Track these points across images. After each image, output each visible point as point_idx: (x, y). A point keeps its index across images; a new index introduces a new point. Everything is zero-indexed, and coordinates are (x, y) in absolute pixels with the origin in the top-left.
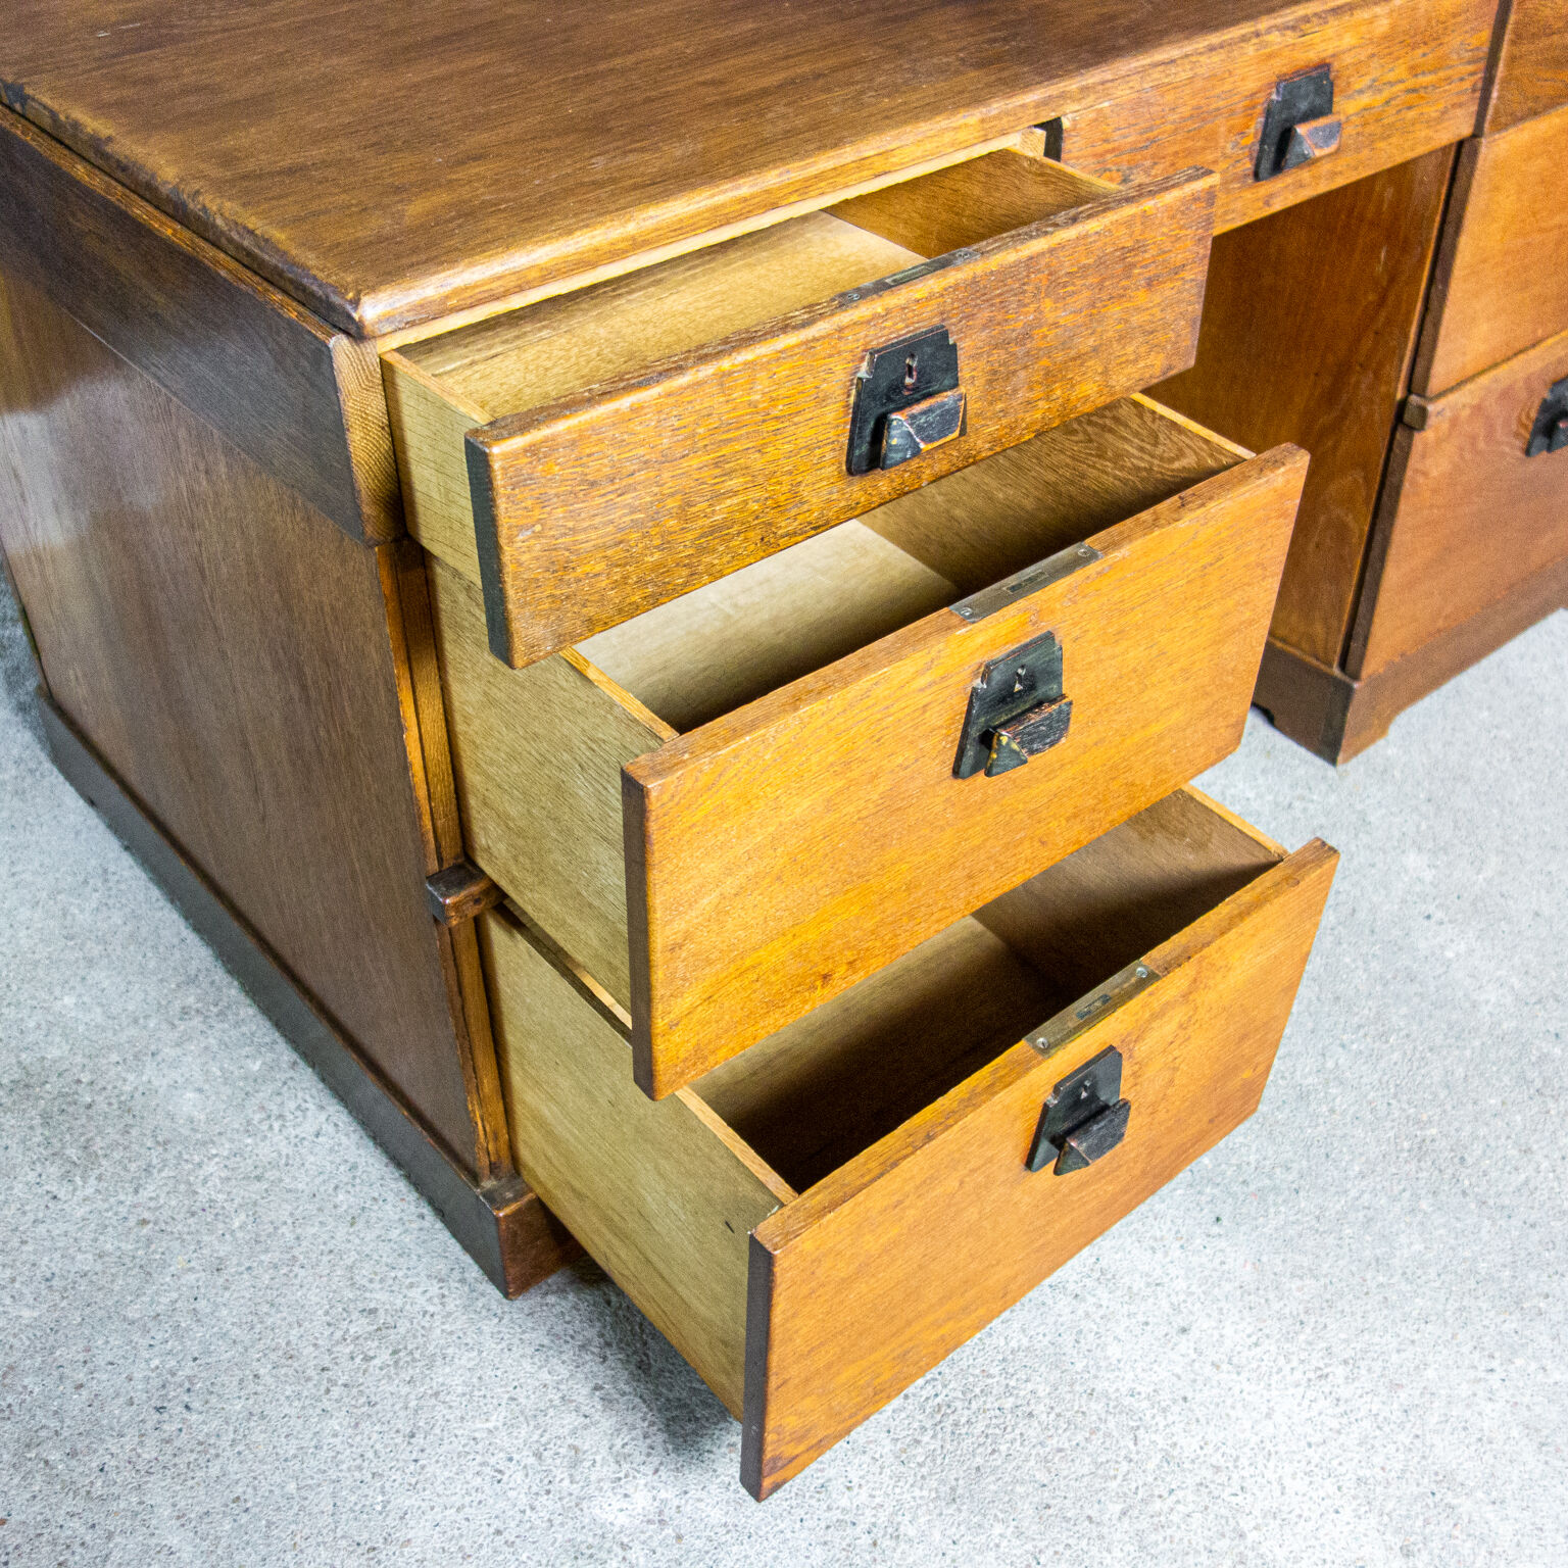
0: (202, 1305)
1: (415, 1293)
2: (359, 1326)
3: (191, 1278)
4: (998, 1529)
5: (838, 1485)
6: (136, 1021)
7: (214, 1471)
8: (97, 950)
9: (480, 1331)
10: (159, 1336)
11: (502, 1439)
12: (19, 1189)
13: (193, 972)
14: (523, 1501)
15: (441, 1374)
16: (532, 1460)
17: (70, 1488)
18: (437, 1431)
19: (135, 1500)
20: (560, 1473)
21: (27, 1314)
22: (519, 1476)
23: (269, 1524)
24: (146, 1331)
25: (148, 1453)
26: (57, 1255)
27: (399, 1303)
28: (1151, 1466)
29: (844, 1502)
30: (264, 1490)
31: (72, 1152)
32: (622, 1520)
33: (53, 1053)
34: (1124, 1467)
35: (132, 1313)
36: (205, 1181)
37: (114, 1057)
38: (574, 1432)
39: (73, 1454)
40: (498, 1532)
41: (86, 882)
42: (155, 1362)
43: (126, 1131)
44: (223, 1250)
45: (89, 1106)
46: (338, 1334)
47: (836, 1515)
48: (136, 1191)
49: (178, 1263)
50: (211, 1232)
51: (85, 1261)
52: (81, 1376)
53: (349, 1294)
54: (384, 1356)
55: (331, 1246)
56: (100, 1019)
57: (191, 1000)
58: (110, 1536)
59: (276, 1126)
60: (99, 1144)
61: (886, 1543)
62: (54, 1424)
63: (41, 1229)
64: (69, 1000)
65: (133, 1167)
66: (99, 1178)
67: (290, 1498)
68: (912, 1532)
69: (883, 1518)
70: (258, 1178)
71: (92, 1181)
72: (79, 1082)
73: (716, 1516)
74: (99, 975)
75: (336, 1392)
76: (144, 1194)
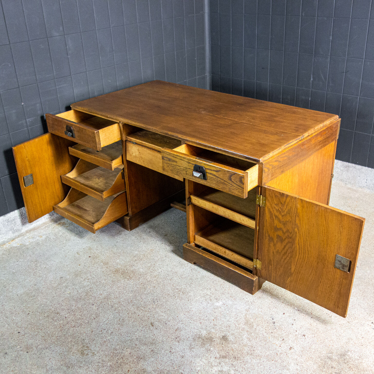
0: (154, 291)
1: (182, 286)
2: (176, 291)
3: (151, 288)
4: (266, 300)
5: (245, 298)
6: (129, 262)
7: (164, 307)
8: (119, 254)
9: (193, 289)
10: (150, 295)
11: (200, 299)
12: (122, 282)
13: (135, 256)
14: (206, 305)
15: (190, 294)
16: (205, 301)
17: (146, 311)
18: (192, 299)
19: (155, 311)
20: (209, 302)
21: (131, 295)
22: (204, 302)
23: (174, 311)
24: (148, 295)
25: (155, 306)
26: (132, 288)
27: (181, 287)
28: (284, 292)
29: (246, 300)
30: (172, 308)
31: (128, 277)
32: (219, 305)
33: (119, 267)
34: (280, 292)
35: (145, 293)
36: (148, 278)
37: (128, 266)
38: (209, 297)
39: (144, 308)
40: (204, 308)
41: (113, 247)
42: (151, 298)
43: (134, 274)
44: (154, 285)
45: (127, 272)
46: (174, 292)
47: (246, 301)
48: (139, 280)
49: (149, 287)
50: (152, 283)
51: (135, 288)
52: (141, 300)
53: (174, 288)
54: (181, 293)
55: (169, 283)
56: (124, 262)
57: (136, 259)
58: (154, 315)
59: (155, 271)
60: (131, 276)
61: (253, 303)
62: (140, 305)
63: (128, 286)
64: (118, 261)
65: (137, 278)
66: (133, 280)
67: (175, 308)
68: (256, 302)
69: (252, 301)
70: (155, 277)
71: (132, 280)
72: (124, 270)
73: (231, 303)
74: (121, 257)
75: (176, 297)
76: (140, 281)
